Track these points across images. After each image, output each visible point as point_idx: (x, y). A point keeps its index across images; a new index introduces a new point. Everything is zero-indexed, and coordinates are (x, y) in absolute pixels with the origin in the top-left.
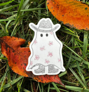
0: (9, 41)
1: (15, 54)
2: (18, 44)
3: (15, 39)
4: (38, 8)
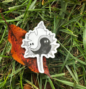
0: (15, 30)
1: (17, 43)
2: (21, 35)
3: (20, 30)
4: (42, 9)
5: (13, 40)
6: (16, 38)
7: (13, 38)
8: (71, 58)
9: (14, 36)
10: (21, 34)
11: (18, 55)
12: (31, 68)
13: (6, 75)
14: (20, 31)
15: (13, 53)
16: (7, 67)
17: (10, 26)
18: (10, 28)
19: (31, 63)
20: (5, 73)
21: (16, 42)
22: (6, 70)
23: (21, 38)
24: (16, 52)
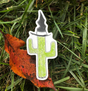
5: (11, 50)
6: (13, 48)
7: (10, 49)
8: (74, 63)
9: (11, 46)
10: (18, 44)
11: (17, 68)
12: (34, 83)
13: (3, 88)
14: (16, 41)
15: (12, 65)
16: (4, 78)
17: (5, 36)
18: (6, 38)
19: (32, 76)
20: (2, 86)
21: (14, 54)
22: (4, 81)
23: (19, 49)
24: (15, 65)
